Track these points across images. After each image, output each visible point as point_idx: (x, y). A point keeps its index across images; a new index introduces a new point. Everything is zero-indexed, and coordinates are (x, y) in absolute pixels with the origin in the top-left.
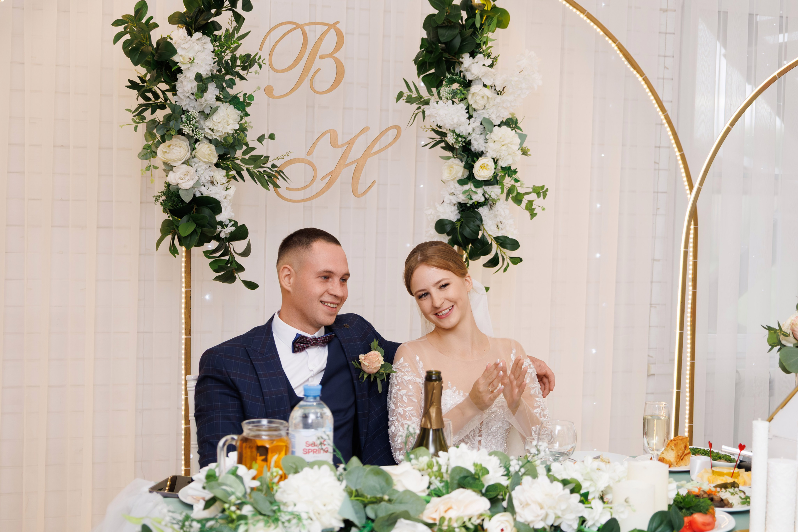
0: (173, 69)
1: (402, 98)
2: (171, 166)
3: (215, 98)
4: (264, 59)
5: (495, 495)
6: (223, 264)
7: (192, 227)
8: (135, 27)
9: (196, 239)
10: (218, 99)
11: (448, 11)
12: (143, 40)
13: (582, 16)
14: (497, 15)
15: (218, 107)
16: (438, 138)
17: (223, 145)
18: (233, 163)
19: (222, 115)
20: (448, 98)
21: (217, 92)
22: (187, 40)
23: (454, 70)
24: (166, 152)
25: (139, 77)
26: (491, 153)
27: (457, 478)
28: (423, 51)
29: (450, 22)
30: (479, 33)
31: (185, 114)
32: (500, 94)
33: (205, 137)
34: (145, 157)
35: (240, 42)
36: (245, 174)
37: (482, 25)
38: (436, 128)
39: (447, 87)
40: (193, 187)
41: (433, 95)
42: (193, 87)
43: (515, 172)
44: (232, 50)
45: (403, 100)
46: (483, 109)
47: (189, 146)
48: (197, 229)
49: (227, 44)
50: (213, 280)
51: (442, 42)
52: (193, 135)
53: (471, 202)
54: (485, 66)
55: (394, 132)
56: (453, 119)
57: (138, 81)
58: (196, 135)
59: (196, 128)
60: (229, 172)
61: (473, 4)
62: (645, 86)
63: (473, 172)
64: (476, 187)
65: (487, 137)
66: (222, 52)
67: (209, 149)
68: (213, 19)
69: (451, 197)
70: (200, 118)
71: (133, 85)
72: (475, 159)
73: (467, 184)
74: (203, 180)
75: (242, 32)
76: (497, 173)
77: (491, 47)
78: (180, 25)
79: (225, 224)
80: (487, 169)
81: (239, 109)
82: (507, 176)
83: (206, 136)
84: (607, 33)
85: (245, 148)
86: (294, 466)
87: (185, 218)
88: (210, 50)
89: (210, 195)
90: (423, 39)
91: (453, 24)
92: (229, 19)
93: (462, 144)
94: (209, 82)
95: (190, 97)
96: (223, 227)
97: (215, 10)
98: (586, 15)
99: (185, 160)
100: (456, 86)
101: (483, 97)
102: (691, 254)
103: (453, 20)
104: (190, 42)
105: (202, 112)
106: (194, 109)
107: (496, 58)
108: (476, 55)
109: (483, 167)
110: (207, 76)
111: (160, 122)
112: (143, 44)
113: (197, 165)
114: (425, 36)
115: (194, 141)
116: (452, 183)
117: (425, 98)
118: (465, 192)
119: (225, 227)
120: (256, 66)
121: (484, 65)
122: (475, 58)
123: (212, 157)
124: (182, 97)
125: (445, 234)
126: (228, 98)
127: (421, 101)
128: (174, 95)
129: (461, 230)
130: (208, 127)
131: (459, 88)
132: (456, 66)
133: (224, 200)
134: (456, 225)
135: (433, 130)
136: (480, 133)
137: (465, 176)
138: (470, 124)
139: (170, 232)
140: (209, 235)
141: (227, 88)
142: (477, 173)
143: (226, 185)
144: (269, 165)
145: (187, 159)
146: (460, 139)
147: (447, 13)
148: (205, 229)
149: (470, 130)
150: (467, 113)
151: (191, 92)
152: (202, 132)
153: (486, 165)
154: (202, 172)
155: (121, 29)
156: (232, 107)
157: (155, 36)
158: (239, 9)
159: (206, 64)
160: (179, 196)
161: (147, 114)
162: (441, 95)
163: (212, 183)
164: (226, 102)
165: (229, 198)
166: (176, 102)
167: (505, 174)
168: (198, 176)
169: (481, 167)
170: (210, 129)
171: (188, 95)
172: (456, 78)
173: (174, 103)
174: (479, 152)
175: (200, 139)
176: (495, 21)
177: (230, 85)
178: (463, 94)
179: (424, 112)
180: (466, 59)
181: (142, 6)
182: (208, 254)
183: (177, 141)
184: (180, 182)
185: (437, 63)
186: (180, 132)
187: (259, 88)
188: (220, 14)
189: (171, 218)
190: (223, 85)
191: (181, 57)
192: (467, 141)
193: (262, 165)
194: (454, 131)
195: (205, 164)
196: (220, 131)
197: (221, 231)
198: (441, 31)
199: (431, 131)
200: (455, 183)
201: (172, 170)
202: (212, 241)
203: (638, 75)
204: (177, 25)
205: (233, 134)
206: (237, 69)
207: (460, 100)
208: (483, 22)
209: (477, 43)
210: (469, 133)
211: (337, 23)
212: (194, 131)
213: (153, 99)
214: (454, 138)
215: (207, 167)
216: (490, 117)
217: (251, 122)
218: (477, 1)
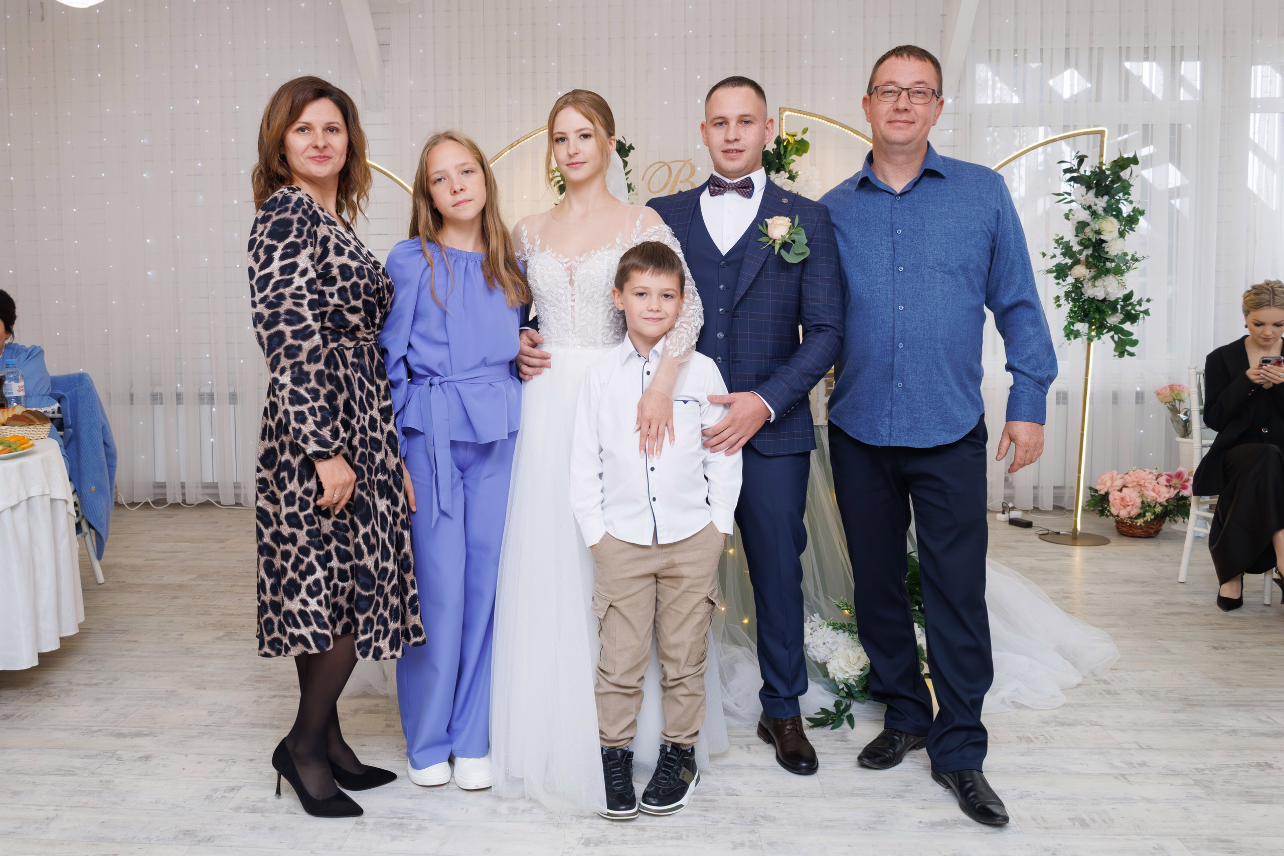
14: (801, 147)
30: (784, 158)
37: (788, 152)
107: (797, 173)
108: (780, 172)
121: (784, 178)
176: (796, 149)
209: (782, 164)
211: (691, 159)
218: (784, 136)
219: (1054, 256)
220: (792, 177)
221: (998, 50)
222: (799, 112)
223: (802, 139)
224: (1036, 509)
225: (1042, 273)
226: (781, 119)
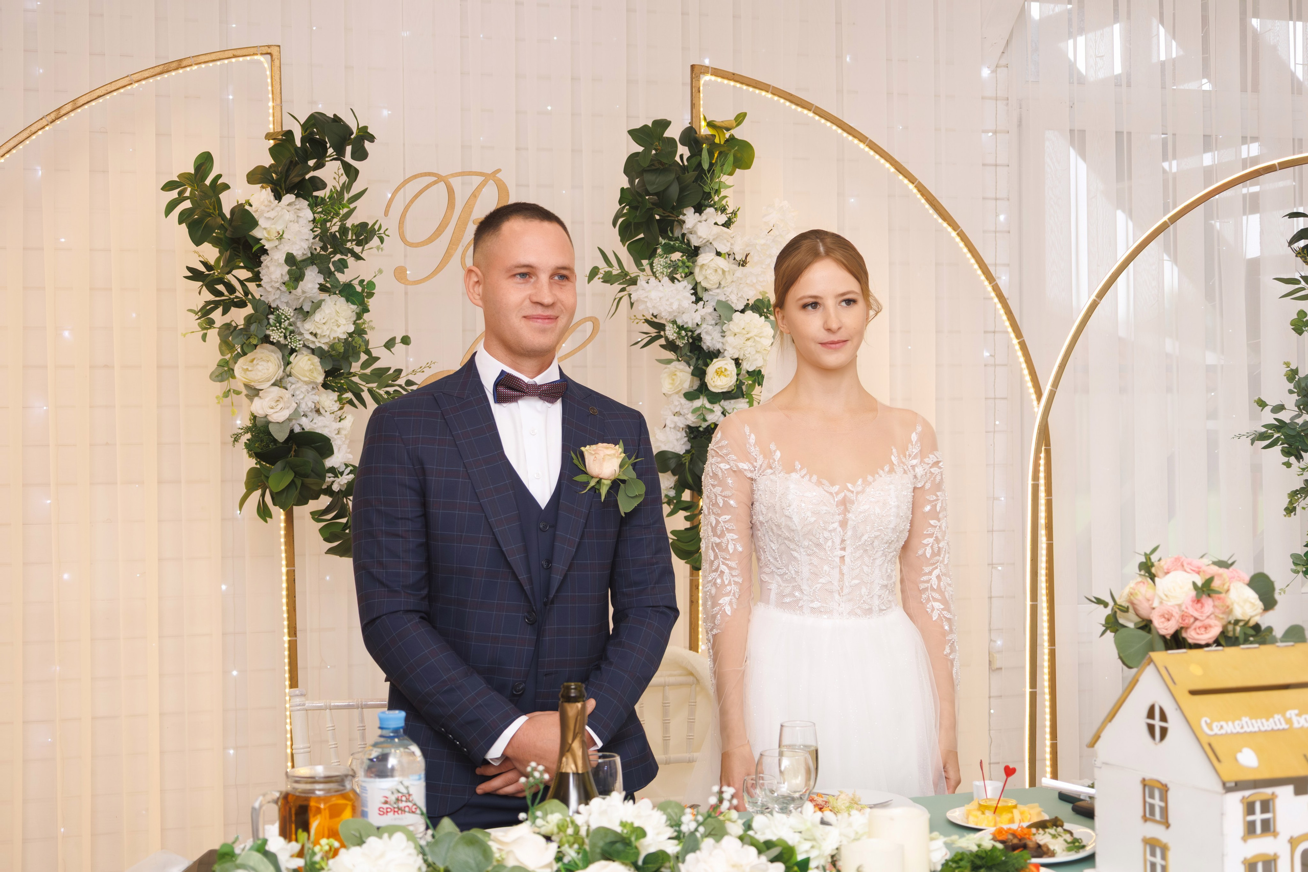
0: (254, 249)
1: (597, 277)
2: (255, 389)
3: (319, 288)
4: (387, 229)
5: (654, 869)
6: (337, 530)
7: (289, 478)
8: (197, 190)
9: (295, 493)
10: (323, 288)
11: (659, 148)
12: (210, 209)
13: (862, 146)
14: (733, 151)
15: (321, 301)
16: (653, 332)
17: (331, 356)
18: (348, 381)
19: (327, 311)
20: (665, 273)
21: (321, 280)
22: (273, 206)
23: (672, 233)
24: (247, 369)
25: (201, 262)
26: (731, 352)
27: (601, 844)
28: (624, 207)
29: (661, 163)
30: (707, 178)
31: (275, 313)
32: (743, 266)
33: (304, 346)
34: (220, 378)
35: (352, 206)
36: (366, 395)
37: (711, 165)
38: (652, 318)
39: (662, 258)
40: (289, 419)
41: (643, 270)
42: (284, 274)
44: (342, 217)
45: (599, 278)
46: (718, 288)
47: (281, 360)
48: (296, 480)
49: (333, 208)
50: (326, 553)
51: (651, 192)
52: (287, 343)
53: (704, 425)
54: (718, 225)
55: (589, 326)
56: (671, 304)
57: (202, 268)
58: (291, 342)
59: (291, 333)
60: (342, 395)
61: (697, 135)
62: (962, 244)
63: (706, 381)
64: (711, 402)
65: (724, 328)
66: (326, 221)
67: (309, 362)
68: (311, 174)
69: (676, 418)
70: (297, 319)
71: (195, 275)
72: (708, 361)
73: (699, 398)
74: (303, 408)
75: (356, 189)
76: (740, 381)
77: (725, 197)
78: (264, 185)
79: (338, 471)
80: (725, 376)
81: (353, 303)
82: (757, 384)
83: (306, 343)
84: (901, 169)
85: (364, 357)
86: (357, 835)
87: (279, 464)
88: (307, 218)
89: (314, 429)
90: (622, 190)
91: (667, 166)
92: (335, 173)
93: (688, 340)
94: (306, 266)
95: (281, 288)
96: (336, 476)
97: (315, 161)
98: (867, 145)
99: (276, 381)
100: (677, 256)
101: (716, 270)
102: (1042, 488)
103: (665, 161)
104: (278, 209)
105: (299, 310)
106: (287, 306)
107: (734, 213)
108: (705, 210)
109: (719, 372)
110: (305, 257)
111: (237, 326)
112: (209, 215)
113: (293, 386)
114: (626, 185)
115: (287, 352)
116: (676, 397)
117: (632, 276)
118: (694, 411)
119: (339, 476)
120: (375, 241)
121: (716, 224)
122: (702, 214)
123: (315, 374)
124: (270, 289)
125: (670, 472)
126: (337, 287)
127: (626, 280)
128: (259, 286)
129: (691, 466)
130: (308, 330)
131: (681, 259)
132: (674, 229)
133: (336, 437)
134: (683, 459)
135: (647, 321)
136: (713, 322)
137: (695, 387)
138: (697, 310)
139: (259, 486)
140: (315, 488)
141: (336, 273)
142: (711, 382)
143: (339, 413)
144: (402, 381)
145: (278, 379)
146: (683, 333)
147: (656, 150)
148: (308, 481)
149: (698, 320)
150: (692, 294)
151: (282, 281)
152: (299, 338)
153: (723, 370)
154: (301, 397)
155: (174, 194)
156: (343, 300)
157: (228, 202)
158: (348, 158)
159: (302, 240)
160: (269, 434)
161: (217, 315)
162: (654, 270)
163: (318, 411)
164: (335, 293)
165: (343, 432)
166: (261, 296)
167: (754, 382)
168: (297, 403)
169: (717, 372)
170: (311, 333)
171: (277, 285)
172: (674, 244)
173: (258, 297)
174: (715, 352)
175: (297, 349)
176: (731, 158)
177: (340, 268)
178: (688, 267)
179: (630, 295)
180: (690, 217)
181: (206, 160)
182: (317, 516)
183: (263, 353)
184: (269, 411)
185: (646, 223)
186: (266, 339)
187: (380, 271)
188: (323, 165)
189: (258, 466)
190: (329, 268)
191: (265, 232)
192: (695, 335)
193: (390, 382)
194: (674, 322)
195: (306, 385)
196: (327, 336)
197: (334, 482)
198: (648, 177)
199: (644, 323)
200: (681, 398)
201: (257, 395)
202: (322, 496)
203: (950, 229)
204: (260, 185)
205: (346, 340)
206: (349, 245)
207: (683, 275)
208: (714, 162)
209: (704, 192)
210: (697, 325)
211: (499, 171)
212: (288, 337)
213: (226, 293)
214: (675, 332)
215: (309, 387)
216: (728, 299)
217: (371, 321)
218: (704, 130)
219: (1280, 408)
220: (727, 223)
222: (732, 77)
223: (737, 138)
226: (695, 91)
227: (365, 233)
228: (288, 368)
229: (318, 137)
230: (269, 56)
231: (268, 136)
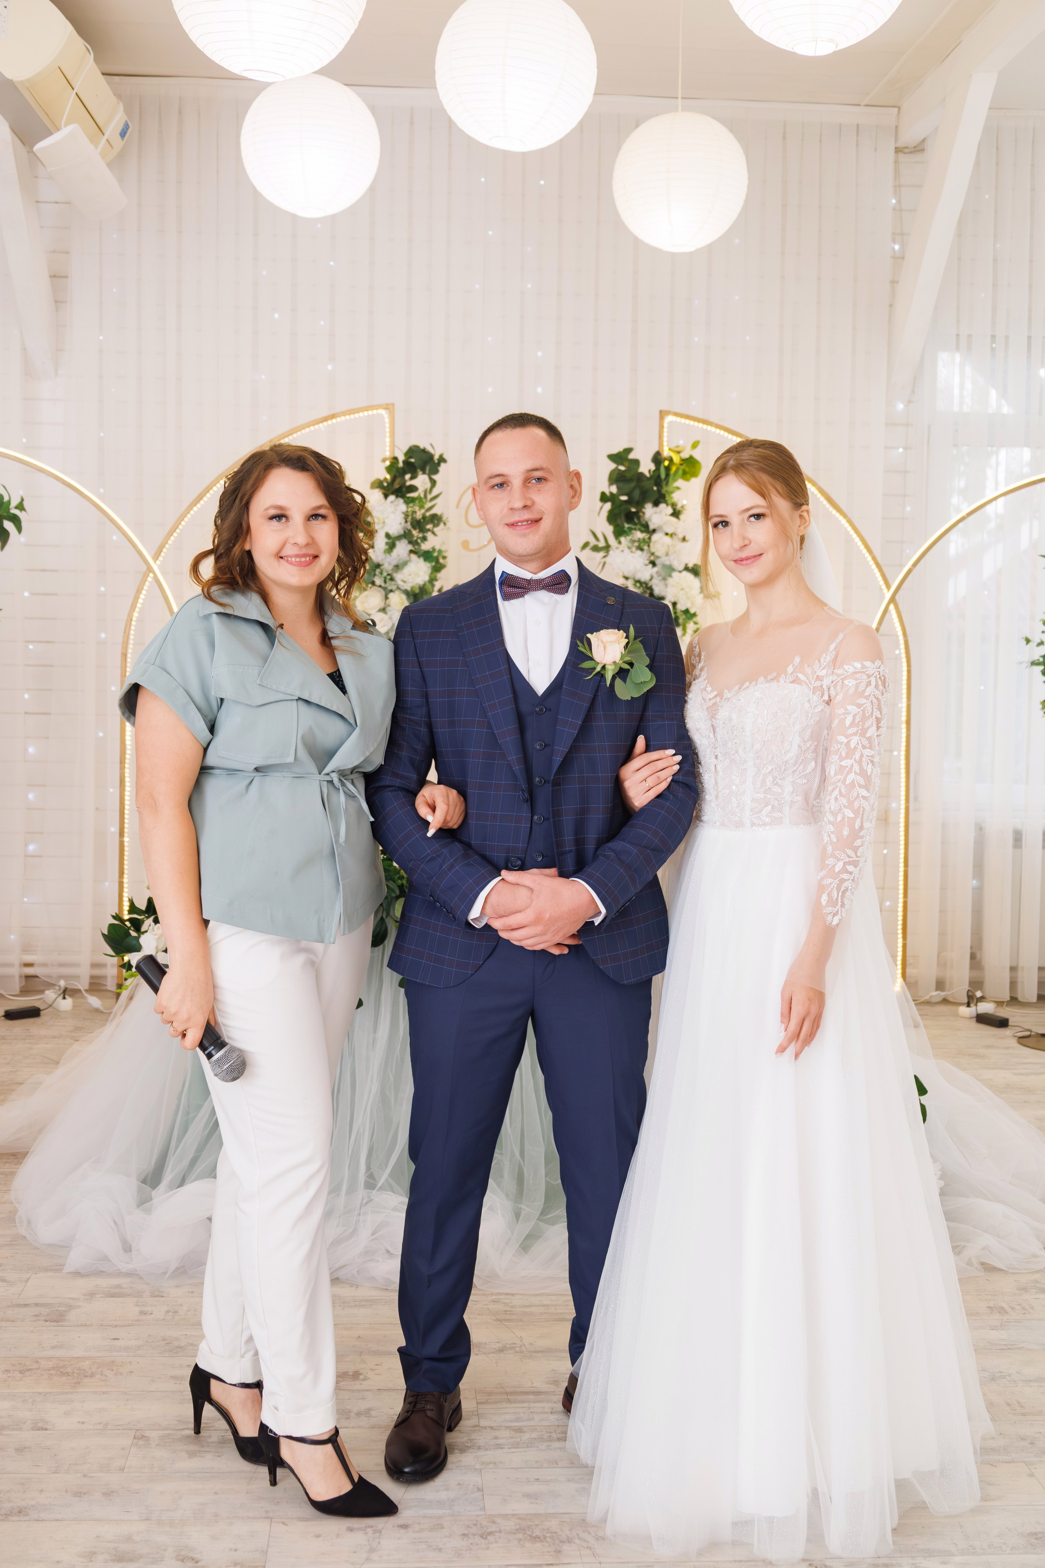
3: (408, 553)
4: (452, 518)
10: (410, 553)
11: (628, 465)
14: (683, 466)
15: (409, 561)
17: (413, 594)
19: (413, 567)
20: (634, 545)
21: (410, 547)
22: (382, 502)
23: (639, 520)
24: (364, 602)
26: (670, 598)
28: (606, 504)
29: (631, 475)
30: (665, 484)
31: (380, 568)
32: (684, 542)
33: (398, 588)
35: (433, 502)
37: (667, 476)
39: (633, 536)
41: (620, 543)
42: (386, 544)
43: (694, 615)
44: (425, 510)
45: (589, 549)
46: (666, 556)
47: (383, 596)
49: (420, 504)
51: (624, 494)
52: (386, 586)
54: (669, 515)
56: (631, 566)
58: (388, 586)
59: (389, 580)
61: (661, 457)
62: (850, 527)
65: (669, 582)
66: (414, 512)
67: (399, 598)
68: (408, 483)
70: (394, 571)
75: (435, 492)
77: (674, 496)
78: (380, 490)
81: (432, 563)
83: (398, 586)
88: (402, 511)
92: (423, 482)
94: (400, 540)
95: (384, 553)
97: (411, 475)
100: (638, 535)
101: (666, 544)
104: (385, 504)
105: (395, 565)
106: (387, 563)
107: (679, 508)
108: (660, 504)
110: (398, 534)
113: (391, 613)
115: (387, 592)
120: (442, 525)
121: (667, 514)
122: (658, 508)
124: (379, 554)
126: (420, 552)
130: (400, 579)
131: (643, 536)
132: (638, 516)
136: (661, 578)
138: (651, 570)
141: (419, 544)
145: (382, 607)
146: (638, 585)
147: (626, 467)
149: (648, 576)
150: (649, 560)
151: (385, 548)
152: (395, 583)
156: (423, 560)
159: (397, 524)
164: (419, 556)
170: (402, 581)
171: (382, 551)
172: (640, 527)
175: (393, 589)
176: (680, 472)
177: (423, 540)
178: (647, 542)
180: (649, 511)
183: (373, 592)
185: (618, 514)
186: (373, 583)
187: (449, 542)
188: (415, 477)
190: (415, 541)
192: (649, 586)
194: (634, 578)
196: (412, 582)
198: (621, 485)
204: (378, 489)
205: (425, 585)
206: (428, 527)
207: (645, 547)
208: (671, 474)
209: (661, 494)
210: (649, 579)
212: (388, 583)
216: (671, 563)
218: (666, 453)
219: (1041, 643)
220: (676, 514)
221: (970, 336)
222: (688, 417)
223: (691, 457)
224: (1014, 1000)
225: (1025, 665)
226: (661, 427)
227: (436, 519)
228: (388, 601)
229: (413, 460)
230: (387, 411)
231: (384, 460)
